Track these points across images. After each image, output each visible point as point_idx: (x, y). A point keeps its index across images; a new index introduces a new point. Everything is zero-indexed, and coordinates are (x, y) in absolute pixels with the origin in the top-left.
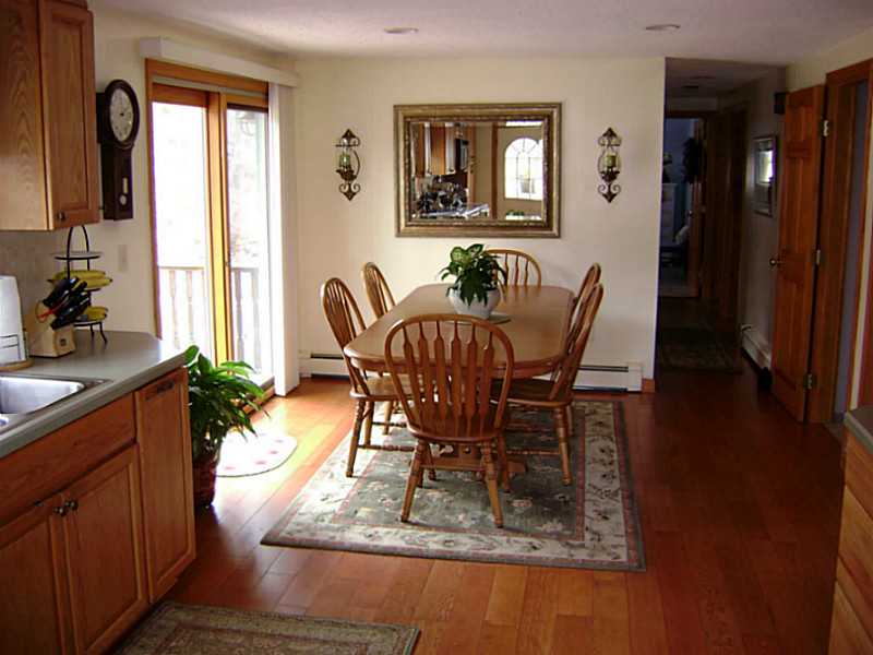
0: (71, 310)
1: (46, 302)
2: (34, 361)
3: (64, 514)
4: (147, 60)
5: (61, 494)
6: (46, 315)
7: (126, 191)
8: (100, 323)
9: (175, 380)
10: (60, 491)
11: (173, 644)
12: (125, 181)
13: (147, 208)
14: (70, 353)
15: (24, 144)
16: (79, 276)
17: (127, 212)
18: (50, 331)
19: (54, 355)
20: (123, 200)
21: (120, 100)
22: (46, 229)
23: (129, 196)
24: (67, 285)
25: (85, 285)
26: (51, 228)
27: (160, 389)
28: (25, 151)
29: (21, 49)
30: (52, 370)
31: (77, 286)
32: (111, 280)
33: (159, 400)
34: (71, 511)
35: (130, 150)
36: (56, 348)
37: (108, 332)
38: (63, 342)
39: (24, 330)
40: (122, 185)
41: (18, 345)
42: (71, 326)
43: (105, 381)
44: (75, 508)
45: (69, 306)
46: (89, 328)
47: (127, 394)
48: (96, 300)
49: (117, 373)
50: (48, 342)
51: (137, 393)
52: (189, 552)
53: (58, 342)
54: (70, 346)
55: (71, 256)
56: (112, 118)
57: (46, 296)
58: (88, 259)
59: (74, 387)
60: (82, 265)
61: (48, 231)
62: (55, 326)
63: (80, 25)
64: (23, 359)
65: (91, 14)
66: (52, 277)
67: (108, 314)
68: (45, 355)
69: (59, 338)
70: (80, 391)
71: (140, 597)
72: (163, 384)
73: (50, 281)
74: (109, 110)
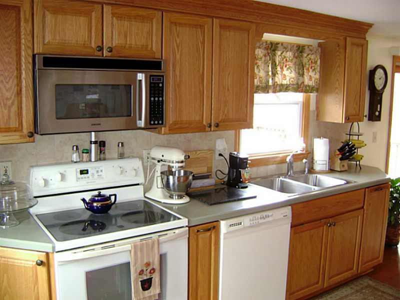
0: (348, 154)
1: (339, 150)
2: (332, 171)
3: (330, 226)
4: (394, 57)
5: (330, 219)
6: (338, 155)
7: (379, 110)
8: (360, 161)
9: (384, 187)
10: (330, 217)
11: (364, 291)
12: (379, 106)
13: (388, 117)
14: (346, 171)
15: (337, 90)
16: (353, 142)
17: (378, 118)
18: (339, 161)
19: (339, 170)
20: (377, 113)
21: (379, 73)
22: (341, 122)
23: (380, 112)
24: (348, 145)
25: (354, 145)
26: (343, 122)
27: (376, 190)
28: (337, 93)
29: (338, 55)
30: (337, 175)
31: (351, 145)
32: (366, 145)
33: (375, 194)
34: (332, 226)
35: (382, 94)
36: (340, 168)
37: (363, 165)
38: (343, 166)
39: (329, 159)
40: (377, 107)
41: (326, 164)
42: (347, 161)
43: (355, 182)
44: (334, 225)
45: (347, 153)
46: (355, 162)
47: (363, 188)
48: (360, 152)
49: (361, 180)
50: (338, 165)
51: (367, 189)
52: (380, 259)
53: (341, 166)
54: (346, 168)
55: (351, 134)
56: (375, 80)
57: (339, 148)
58: (358, 135)
59: (343, 182)
60: (355, 138)
61: (342, 123)
62: (341, 159)
63: (362, 46)
64: (327, 169)
65: (367, 41)
66: (343, 141)
67: (363, 158)
68: (336, 170)
69: (342, 164)
70: (345, 184)
71: (354, 269)
72: (379, 188)
73: (342, 142)
74: (374, 77)
